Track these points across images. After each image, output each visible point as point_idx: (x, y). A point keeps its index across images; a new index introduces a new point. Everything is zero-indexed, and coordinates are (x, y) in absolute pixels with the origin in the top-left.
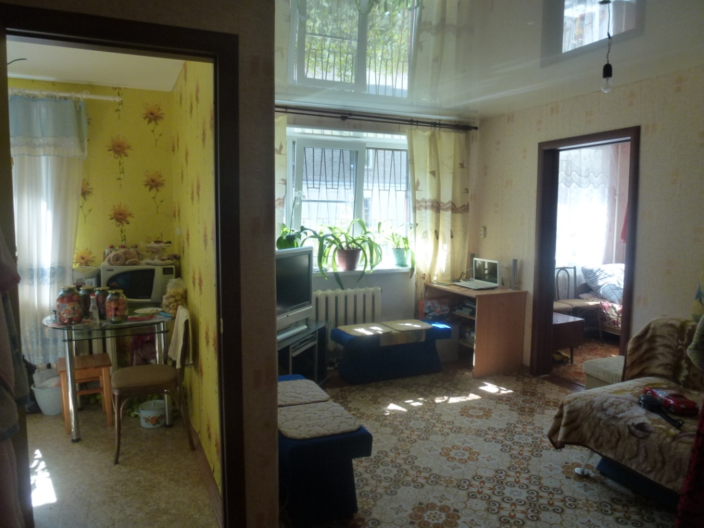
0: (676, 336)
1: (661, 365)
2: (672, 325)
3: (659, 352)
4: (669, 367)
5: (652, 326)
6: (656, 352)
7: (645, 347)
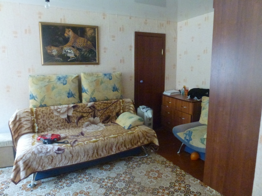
0: (30, 115)
1: (26, 129)
2: (27, 112)
3: (24, 124)
4: (30, 128)
5: (18, 115)
6: (23, 124)
7: (17, 124)
